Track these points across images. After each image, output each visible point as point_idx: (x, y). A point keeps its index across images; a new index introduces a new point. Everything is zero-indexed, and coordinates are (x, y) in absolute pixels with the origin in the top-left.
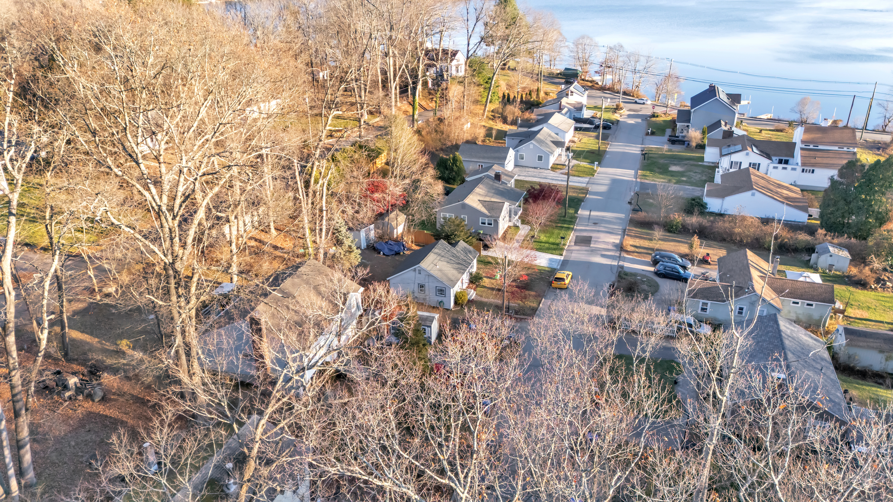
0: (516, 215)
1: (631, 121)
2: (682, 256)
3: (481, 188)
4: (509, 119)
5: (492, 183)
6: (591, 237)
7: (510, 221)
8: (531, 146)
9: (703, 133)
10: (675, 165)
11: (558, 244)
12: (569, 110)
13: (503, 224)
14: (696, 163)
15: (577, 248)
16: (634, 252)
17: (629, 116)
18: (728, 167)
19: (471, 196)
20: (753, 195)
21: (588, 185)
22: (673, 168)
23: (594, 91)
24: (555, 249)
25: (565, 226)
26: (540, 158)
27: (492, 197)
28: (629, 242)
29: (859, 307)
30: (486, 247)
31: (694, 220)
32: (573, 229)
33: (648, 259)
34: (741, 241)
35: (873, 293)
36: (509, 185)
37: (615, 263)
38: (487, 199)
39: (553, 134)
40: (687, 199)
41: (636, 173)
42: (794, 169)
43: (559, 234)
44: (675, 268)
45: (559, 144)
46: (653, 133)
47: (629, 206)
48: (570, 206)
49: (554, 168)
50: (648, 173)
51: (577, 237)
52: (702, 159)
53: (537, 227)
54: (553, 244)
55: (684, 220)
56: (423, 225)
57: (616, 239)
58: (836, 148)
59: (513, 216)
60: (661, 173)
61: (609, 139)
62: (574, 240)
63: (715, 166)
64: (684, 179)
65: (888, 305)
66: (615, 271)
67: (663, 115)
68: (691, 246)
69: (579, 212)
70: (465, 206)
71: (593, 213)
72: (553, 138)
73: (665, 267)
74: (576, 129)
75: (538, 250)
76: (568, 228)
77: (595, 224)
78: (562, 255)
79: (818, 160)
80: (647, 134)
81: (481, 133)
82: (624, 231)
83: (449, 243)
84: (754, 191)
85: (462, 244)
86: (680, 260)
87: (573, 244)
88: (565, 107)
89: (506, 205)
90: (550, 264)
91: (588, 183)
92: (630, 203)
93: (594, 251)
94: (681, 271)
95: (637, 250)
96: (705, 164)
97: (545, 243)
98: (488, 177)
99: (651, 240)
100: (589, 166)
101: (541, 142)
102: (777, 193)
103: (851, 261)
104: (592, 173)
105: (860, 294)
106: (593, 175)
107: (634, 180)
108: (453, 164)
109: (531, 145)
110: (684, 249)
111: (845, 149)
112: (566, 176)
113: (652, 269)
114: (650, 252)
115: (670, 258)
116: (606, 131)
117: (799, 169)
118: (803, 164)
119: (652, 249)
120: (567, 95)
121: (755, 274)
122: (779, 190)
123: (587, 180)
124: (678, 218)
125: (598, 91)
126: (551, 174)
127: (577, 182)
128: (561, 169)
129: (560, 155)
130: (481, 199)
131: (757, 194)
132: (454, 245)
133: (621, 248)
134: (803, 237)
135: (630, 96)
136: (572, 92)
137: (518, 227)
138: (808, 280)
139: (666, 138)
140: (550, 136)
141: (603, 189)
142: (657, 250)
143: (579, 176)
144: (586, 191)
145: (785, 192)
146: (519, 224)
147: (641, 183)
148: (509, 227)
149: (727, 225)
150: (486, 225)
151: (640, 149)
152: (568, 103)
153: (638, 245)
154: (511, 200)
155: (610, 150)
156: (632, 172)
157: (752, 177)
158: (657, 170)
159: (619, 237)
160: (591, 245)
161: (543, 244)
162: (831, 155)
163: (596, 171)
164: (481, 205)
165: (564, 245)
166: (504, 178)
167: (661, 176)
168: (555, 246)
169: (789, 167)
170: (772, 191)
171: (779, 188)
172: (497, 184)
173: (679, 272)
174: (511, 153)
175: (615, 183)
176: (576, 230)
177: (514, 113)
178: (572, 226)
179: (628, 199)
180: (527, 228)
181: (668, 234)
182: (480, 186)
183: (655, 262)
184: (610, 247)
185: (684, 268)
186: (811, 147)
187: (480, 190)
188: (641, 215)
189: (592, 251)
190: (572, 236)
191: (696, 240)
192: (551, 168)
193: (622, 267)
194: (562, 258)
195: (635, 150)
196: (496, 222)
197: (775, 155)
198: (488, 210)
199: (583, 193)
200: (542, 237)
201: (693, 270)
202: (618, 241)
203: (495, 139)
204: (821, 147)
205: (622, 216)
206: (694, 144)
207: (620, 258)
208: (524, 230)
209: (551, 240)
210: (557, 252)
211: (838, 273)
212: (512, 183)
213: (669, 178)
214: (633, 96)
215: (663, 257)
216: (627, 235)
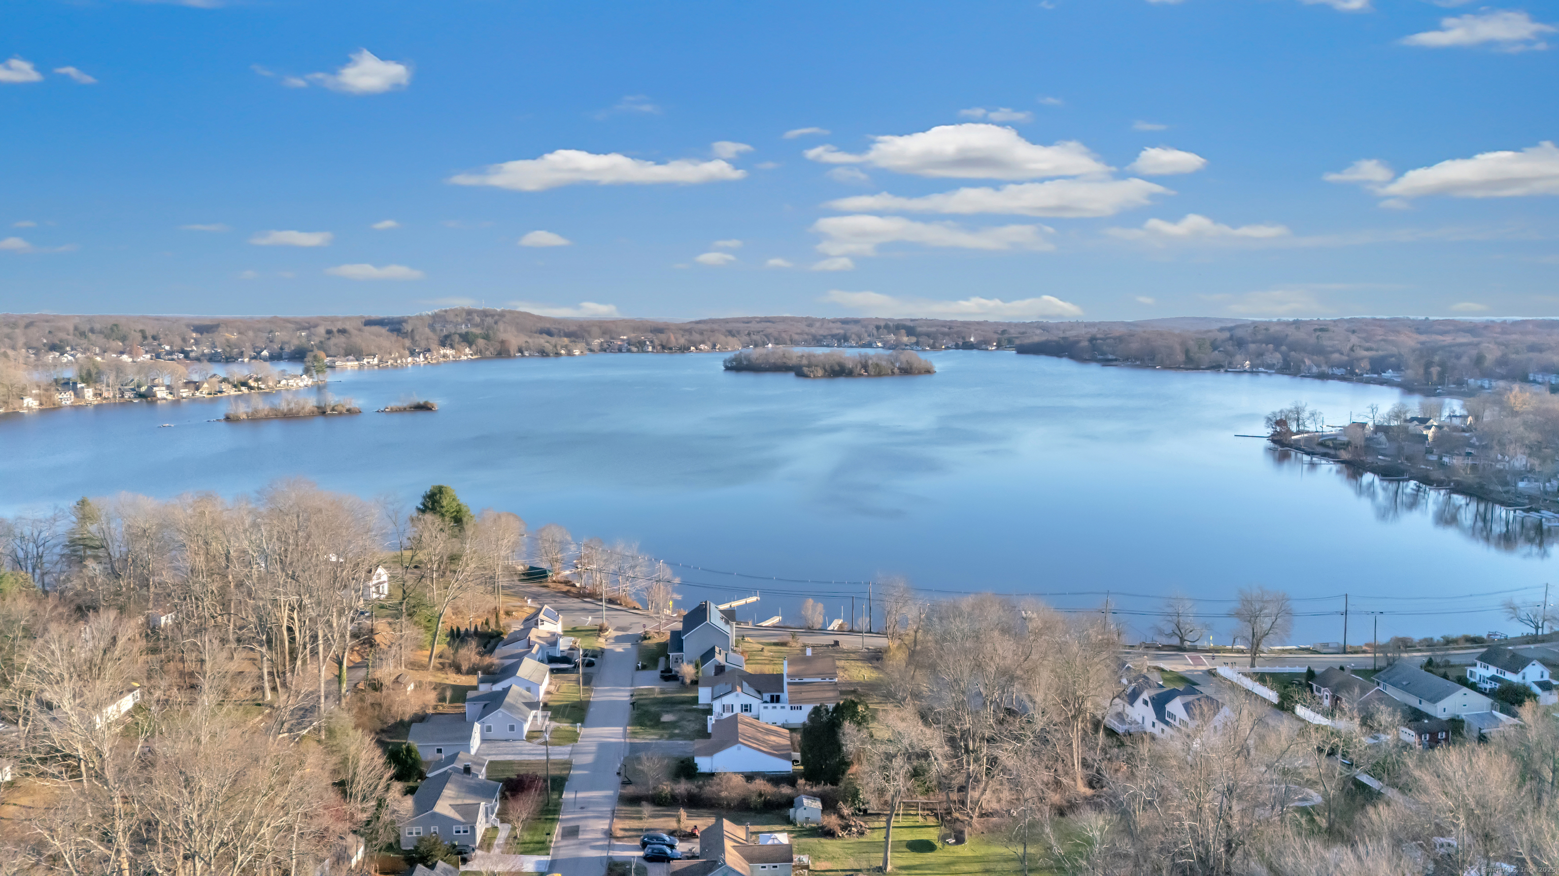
0: (492, 813)
1: (619, 649)
2: (672, 833)
3: (449, 789)
4: (464, 668)
5: (460, 779)
6: (578, 827)
7: (487, 822)
8: (500, 715)
9: (697, 666)
10: (667, 712)
11: (543, 843)
12: (541, 647)
13: (481, 828)
14: (689, 707)
15: (564, 843)
16: (623, 837)
17: (618, 640)
18: (721, 711)
19: (439, 802)
20: (739, 749)
21: (572, 756)
22: (666, 718)
23: (570, 600)
24: (540, 849)
25: (550, 817)
26: (512, 728)
27: (465, 798)
28: (619, 825)
29: (827, 859)
30: (465, 861)
31: (683, 787)
32: (558, 819)
33: (638, 843)
34: (729, 804)
35: (840, 841)
36: (480, 777)
37: (604, 854)
38: (459, 802)
39: (525, 693)
40: (677, 759)
41: (625, 730)
42: (783, 707)
43: (544, 829)
44: (661, 849)
45: (532, 705)
46: (644, 667)
47: (617, 778)
48: (553, 789)
49: (531, 737)
50: (638, 729)
51: (564, 828)
52: (695, 700)
53: (519, 825)
54: (538, 843)
55: (672, 789)
56: (390, 848)
57: (604, 825)
58: (819, 680)
59: (490, 815)
60: (652, 727)
61: (593, 683)
62: (560, 834)
63: (709, 711)
64: (677, 731)
65: (850, 851)
66: (605, 862)
67: (656, 636)
68: (679, 821)
69: (563, 796)
70: (435, 816)
71: (580, 795)
72: (524, 697)
73: (653, 849)
74: (552, 671)
75: (522, 853)
76: (553, 820)
77: (582, 808)
78: (548, 854)
79: (804, 695)
80: (638, 669)
81: (431, 697)
82: (613, 812)
83: (427, 866)
84: (739, 745)
85: (441, 864)
86: (667, 839)
87: (560, 838)
88: (535, 643)
89: (483, 804)
90: (538, 868)
91: (570, 754)
92: (619, 774)
93: (584, 844)
94: (668, 851)
95: (627, 834)
96: (700, 707)
97: (530, 843)
98: (456, 770)
99: (640, 818)
100: (571, 728)
101: (511, 707)
102: (763, 742)
103: (822, 811)
104: (573, 738)
105: (829, 844)
106: (576, 741)
107: (623, 740)
108: (406, 756)
109: (500, 713)
110: (673, 824)
111: (827, 680)
112: (545, 747)
113: (641, 854)
114: (639, 833)
115: (658, 838)
116: (590, 670)
117: (788, 706)
118: (791, 701)
119: (641, 830)
120: (537, 624)
121: (728, 844)
122: (767, 737)
123: (570, 748)
124: (666, 788)
125: (576, 600)
126: (528, 746)
127: (560, 753)
128: (537, 738)
129: (535, 717)
130: (452, 803)
131: (743, 747)
132: (432, 867)
133: (610, 834)
134: (786, 790)
135: (617, 604)
136: (542, 621)
137: (496, 828)
138: (776, 842)
139: (657, 673)
140: (521, 695)
141: (589, 759)
142: (647, 830)
143: (560, 745)
144: (568, 765)
145: (773, 738)
146: (498, 824)
147: (631, 743)
148: (487, 830)
149: (714, 789)
150: (462, 833)
151: (628, 694)
152: (539, 637)
153: (628, 827)
154: (486, 797)
155: (595, 700)
156: (619, 730)
157: (740, 726)
158: (649, 723)
159: (608, 821)
160: (580, 837)
161: (527, 845)
162: (815, 688)
163: (579, 734)
164: (453, 811)
165: (551, 842)
166: (474, 769)
167: (652, 731)
168: (540, 846)
169: (778, 705)
170: (758, 740)
171: (767, 734)
172: (468, 779)
173: (665, 853)
174: (477, 727)
175: (603, 747)
176: (562, 820)
177: (470, 659)
178: (556, 816)
179: (617, 770)
180: (508, 826)
181: (658, 808)
182: (448, 785)
183: (644, 845)
184: (600, 836)
185: (672, 847)
186: (797, 680)
187: (449, 791)
188: (630, 790)
189: (581, 844)
190: (558, 829)
191: (683, 813)
192: (527, 737)
193: (610, 858)
194: (548, 858)
195: (623, 695)
196: (473, 829)
197: (766, 692)
198: (462, 816)
199: (565, 769)
200: (525, 837)
201: (681, 847)
202: (607, 827)
203: (451, 702)
204: (805, 680)
205: (610, 793)
206: (688, 681)
207: (610, 847)
208: (504, 832)
209: (536, 838)
210: (544, 852)
211: (813, 825)
212: (482, 775)
213: (662, 732)
214: (620, 604)
215: (651, 838)
216: (617, 817)
